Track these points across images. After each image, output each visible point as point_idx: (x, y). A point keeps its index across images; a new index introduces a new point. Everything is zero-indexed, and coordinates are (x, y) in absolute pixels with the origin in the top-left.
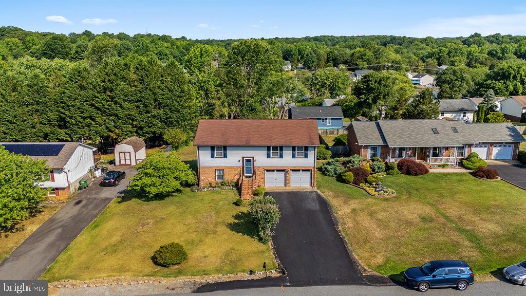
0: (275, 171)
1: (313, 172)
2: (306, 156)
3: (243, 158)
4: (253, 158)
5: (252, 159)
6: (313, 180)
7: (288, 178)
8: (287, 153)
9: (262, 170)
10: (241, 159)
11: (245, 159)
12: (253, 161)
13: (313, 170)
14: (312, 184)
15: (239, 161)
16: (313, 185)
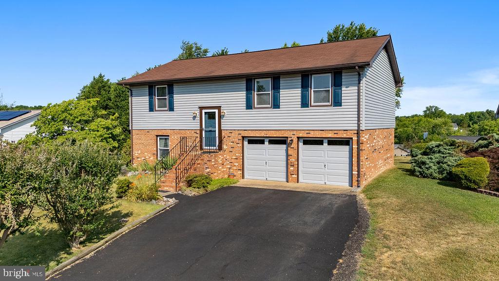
0: (266, 143)
1: (355, 146)
2: (337, 102)
3: (201, 108)
4: (219, 108)
5: (216, 111)
6: (355, 168)
7: (292, 160)
8: (290, 95)
9: (236, 137)
10: (198, 112)
11: (204, 111)
12: (220, 117)
13: (355, 138)
14: (355, 178)
15: (194, 118)
16: (355, 183)
